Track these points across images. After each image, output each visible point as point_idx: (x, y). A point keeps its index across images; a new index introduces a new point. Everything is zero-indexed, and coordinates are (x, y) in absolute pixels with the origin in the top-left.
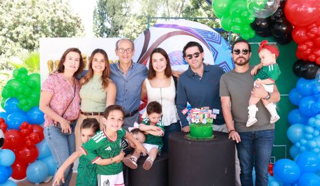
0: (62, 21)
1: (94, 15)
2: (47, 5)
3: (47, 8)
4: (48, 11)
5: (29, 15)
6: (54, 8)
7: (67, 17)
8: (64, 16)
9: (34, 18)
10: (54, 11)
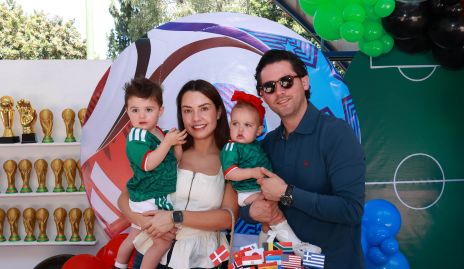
0: (60, 52)
1: (111, 43)
2: (37, 29)
3: (36, 33)
4: (37, 38)
5: (7, 44)
6: (47, 33)
7: (69, 47)
8: (64, 45)
9: (14, 48)
10: (47, 37)
